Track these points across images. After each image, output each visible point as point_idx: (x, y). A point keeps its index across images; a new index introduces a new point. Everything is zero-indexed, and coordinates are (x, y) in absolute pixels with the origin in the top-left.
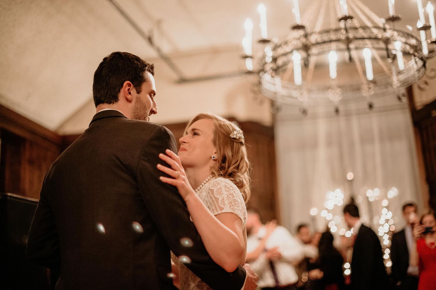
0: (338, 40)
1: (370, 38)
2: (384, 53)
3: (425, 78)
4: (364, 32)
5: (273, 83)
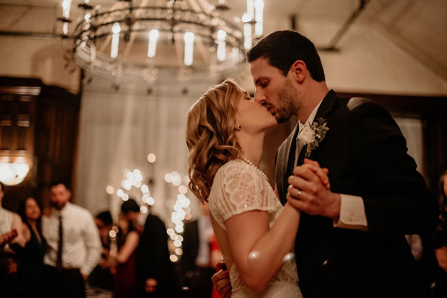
0: (163, 20)
1: (196, 23)
4: (191, 16)
5: (89, 52)
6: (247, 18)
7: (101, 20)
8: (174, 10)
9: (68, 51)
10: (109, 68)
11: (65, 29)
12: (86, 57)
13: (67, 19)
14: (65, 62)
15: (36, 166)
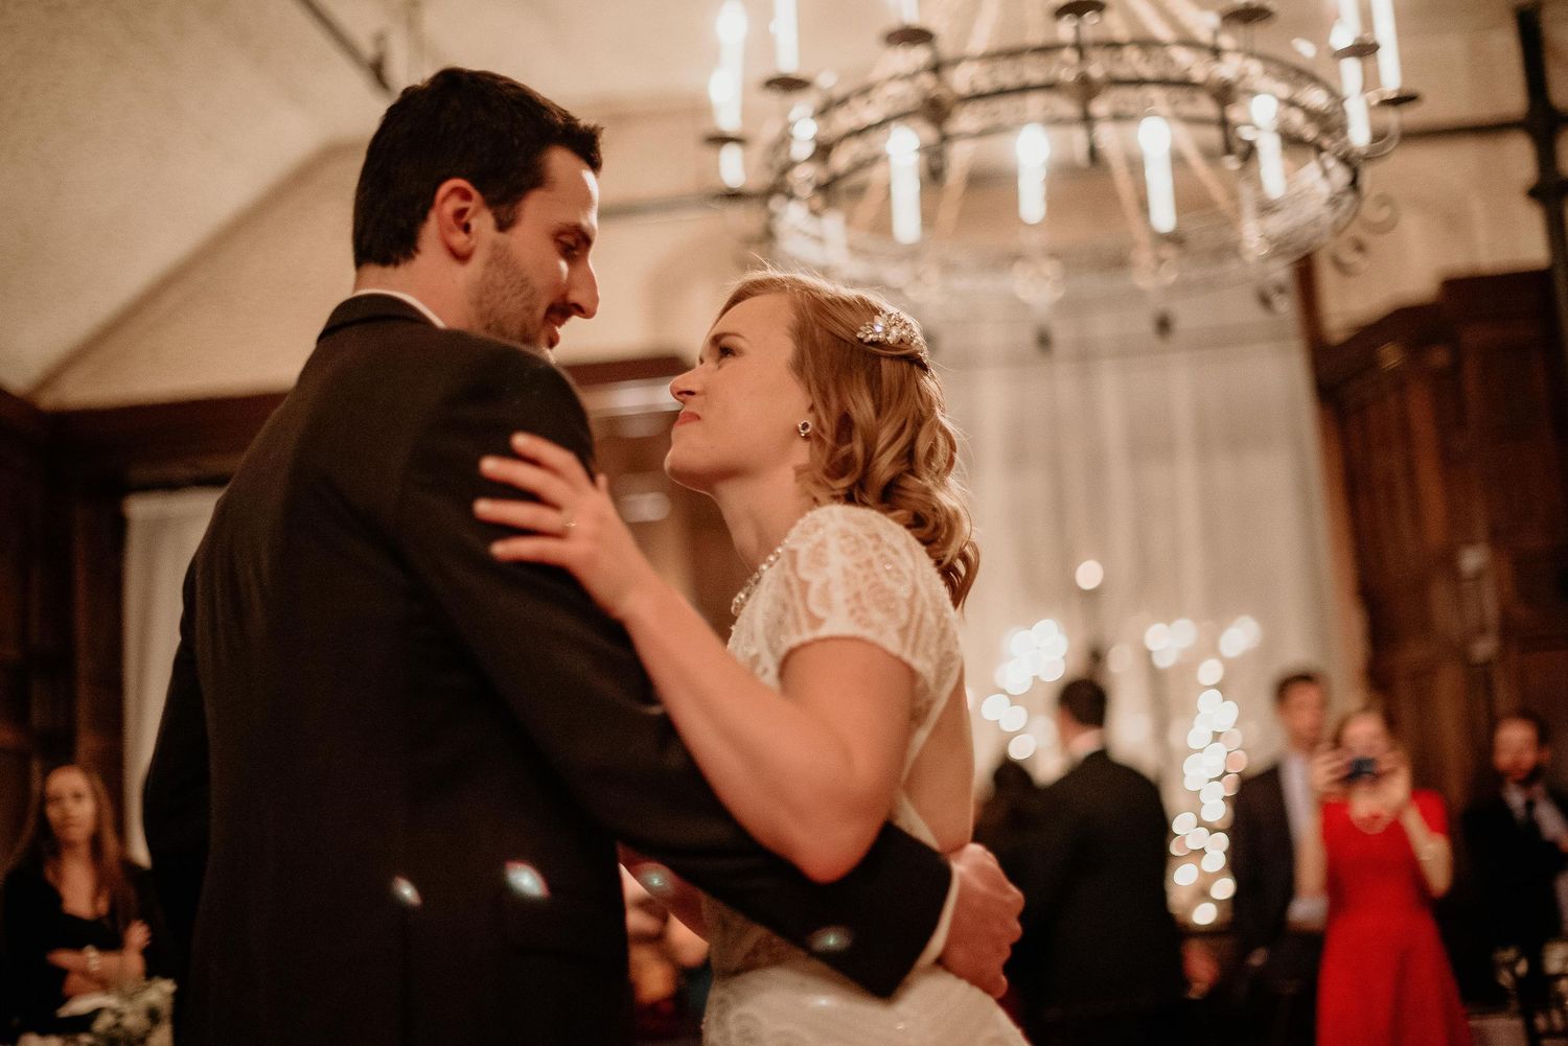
0: (1050, 87)
1: (1163, 82)
2: (1213, 135)
3: (1356, 230)
4: (1144, 59)
6: (1343, 34)
7: (844, 120)
8: (1079, 47)
11: (733, 168)
12: (811, 252)
13: (730, 133)
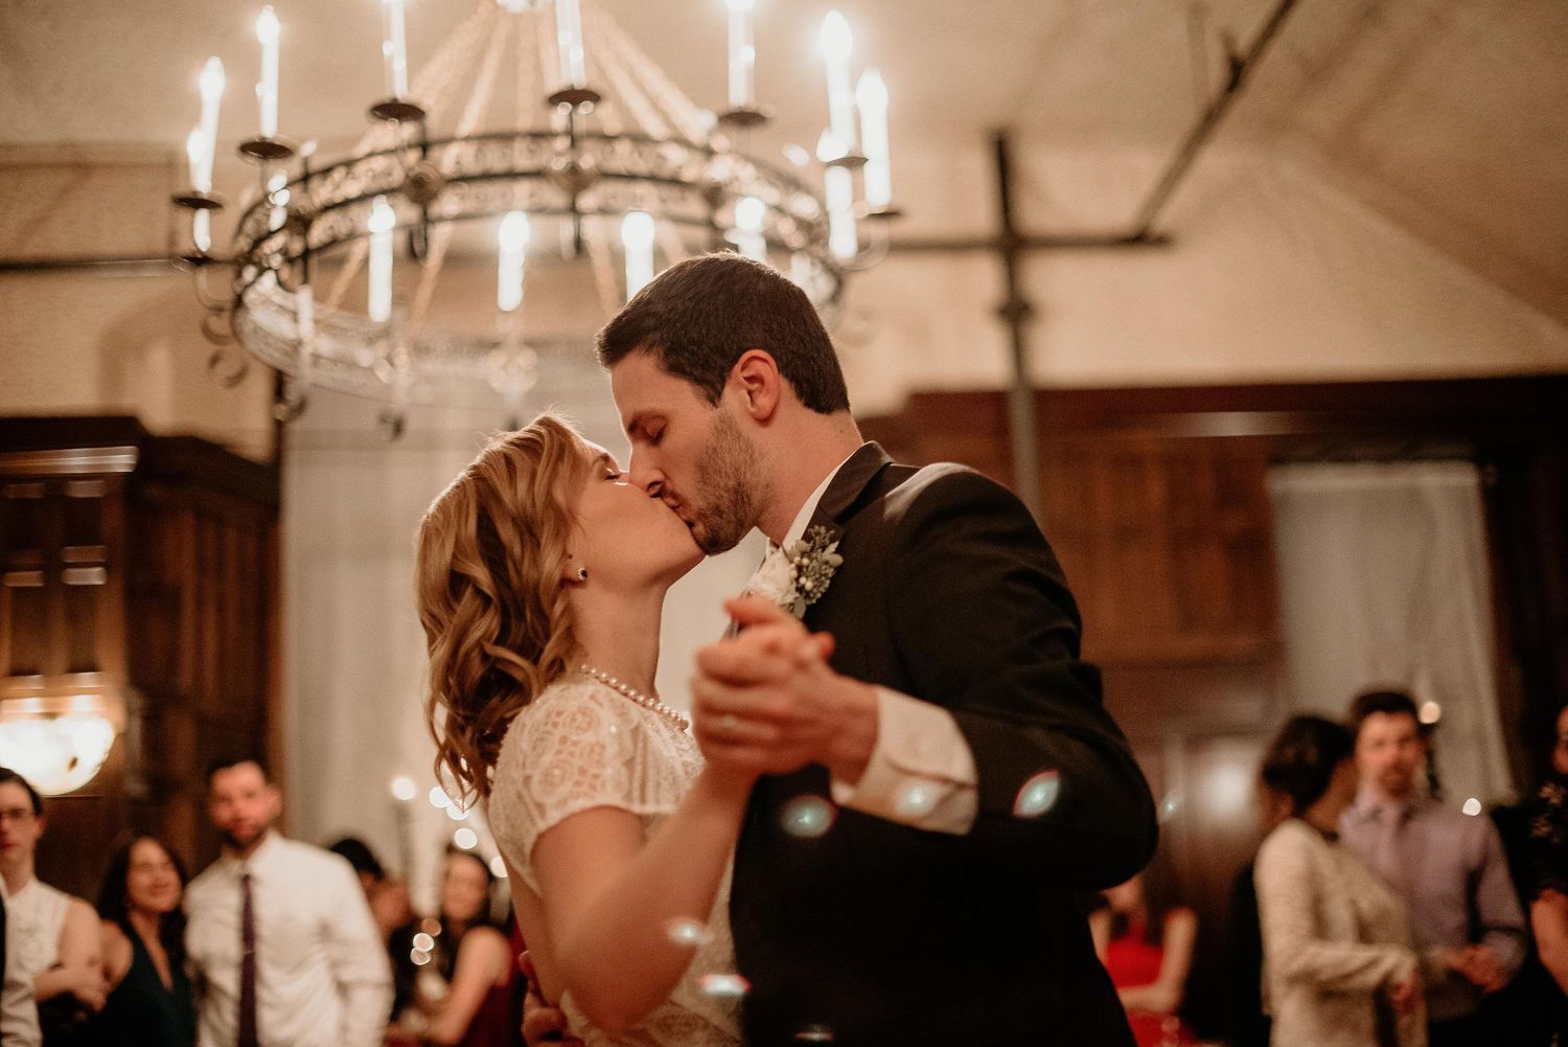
0: (538, 174)
1: (653, 179)
4: (636, 154)
5: (289, 305)
6: (833, 146)
7: (323, 192)
8: (575, 140)
9: (218, 310)
10: (365, 356)
11: (202, 232)
12: (283, 327)
13: (205, 197)
14: (210, 349)
15: (137, 724)
